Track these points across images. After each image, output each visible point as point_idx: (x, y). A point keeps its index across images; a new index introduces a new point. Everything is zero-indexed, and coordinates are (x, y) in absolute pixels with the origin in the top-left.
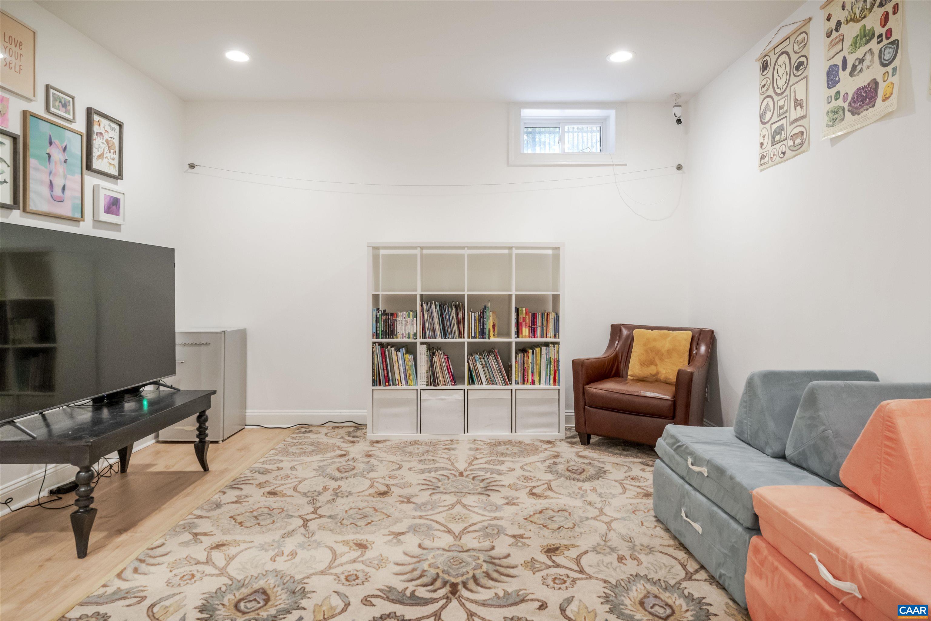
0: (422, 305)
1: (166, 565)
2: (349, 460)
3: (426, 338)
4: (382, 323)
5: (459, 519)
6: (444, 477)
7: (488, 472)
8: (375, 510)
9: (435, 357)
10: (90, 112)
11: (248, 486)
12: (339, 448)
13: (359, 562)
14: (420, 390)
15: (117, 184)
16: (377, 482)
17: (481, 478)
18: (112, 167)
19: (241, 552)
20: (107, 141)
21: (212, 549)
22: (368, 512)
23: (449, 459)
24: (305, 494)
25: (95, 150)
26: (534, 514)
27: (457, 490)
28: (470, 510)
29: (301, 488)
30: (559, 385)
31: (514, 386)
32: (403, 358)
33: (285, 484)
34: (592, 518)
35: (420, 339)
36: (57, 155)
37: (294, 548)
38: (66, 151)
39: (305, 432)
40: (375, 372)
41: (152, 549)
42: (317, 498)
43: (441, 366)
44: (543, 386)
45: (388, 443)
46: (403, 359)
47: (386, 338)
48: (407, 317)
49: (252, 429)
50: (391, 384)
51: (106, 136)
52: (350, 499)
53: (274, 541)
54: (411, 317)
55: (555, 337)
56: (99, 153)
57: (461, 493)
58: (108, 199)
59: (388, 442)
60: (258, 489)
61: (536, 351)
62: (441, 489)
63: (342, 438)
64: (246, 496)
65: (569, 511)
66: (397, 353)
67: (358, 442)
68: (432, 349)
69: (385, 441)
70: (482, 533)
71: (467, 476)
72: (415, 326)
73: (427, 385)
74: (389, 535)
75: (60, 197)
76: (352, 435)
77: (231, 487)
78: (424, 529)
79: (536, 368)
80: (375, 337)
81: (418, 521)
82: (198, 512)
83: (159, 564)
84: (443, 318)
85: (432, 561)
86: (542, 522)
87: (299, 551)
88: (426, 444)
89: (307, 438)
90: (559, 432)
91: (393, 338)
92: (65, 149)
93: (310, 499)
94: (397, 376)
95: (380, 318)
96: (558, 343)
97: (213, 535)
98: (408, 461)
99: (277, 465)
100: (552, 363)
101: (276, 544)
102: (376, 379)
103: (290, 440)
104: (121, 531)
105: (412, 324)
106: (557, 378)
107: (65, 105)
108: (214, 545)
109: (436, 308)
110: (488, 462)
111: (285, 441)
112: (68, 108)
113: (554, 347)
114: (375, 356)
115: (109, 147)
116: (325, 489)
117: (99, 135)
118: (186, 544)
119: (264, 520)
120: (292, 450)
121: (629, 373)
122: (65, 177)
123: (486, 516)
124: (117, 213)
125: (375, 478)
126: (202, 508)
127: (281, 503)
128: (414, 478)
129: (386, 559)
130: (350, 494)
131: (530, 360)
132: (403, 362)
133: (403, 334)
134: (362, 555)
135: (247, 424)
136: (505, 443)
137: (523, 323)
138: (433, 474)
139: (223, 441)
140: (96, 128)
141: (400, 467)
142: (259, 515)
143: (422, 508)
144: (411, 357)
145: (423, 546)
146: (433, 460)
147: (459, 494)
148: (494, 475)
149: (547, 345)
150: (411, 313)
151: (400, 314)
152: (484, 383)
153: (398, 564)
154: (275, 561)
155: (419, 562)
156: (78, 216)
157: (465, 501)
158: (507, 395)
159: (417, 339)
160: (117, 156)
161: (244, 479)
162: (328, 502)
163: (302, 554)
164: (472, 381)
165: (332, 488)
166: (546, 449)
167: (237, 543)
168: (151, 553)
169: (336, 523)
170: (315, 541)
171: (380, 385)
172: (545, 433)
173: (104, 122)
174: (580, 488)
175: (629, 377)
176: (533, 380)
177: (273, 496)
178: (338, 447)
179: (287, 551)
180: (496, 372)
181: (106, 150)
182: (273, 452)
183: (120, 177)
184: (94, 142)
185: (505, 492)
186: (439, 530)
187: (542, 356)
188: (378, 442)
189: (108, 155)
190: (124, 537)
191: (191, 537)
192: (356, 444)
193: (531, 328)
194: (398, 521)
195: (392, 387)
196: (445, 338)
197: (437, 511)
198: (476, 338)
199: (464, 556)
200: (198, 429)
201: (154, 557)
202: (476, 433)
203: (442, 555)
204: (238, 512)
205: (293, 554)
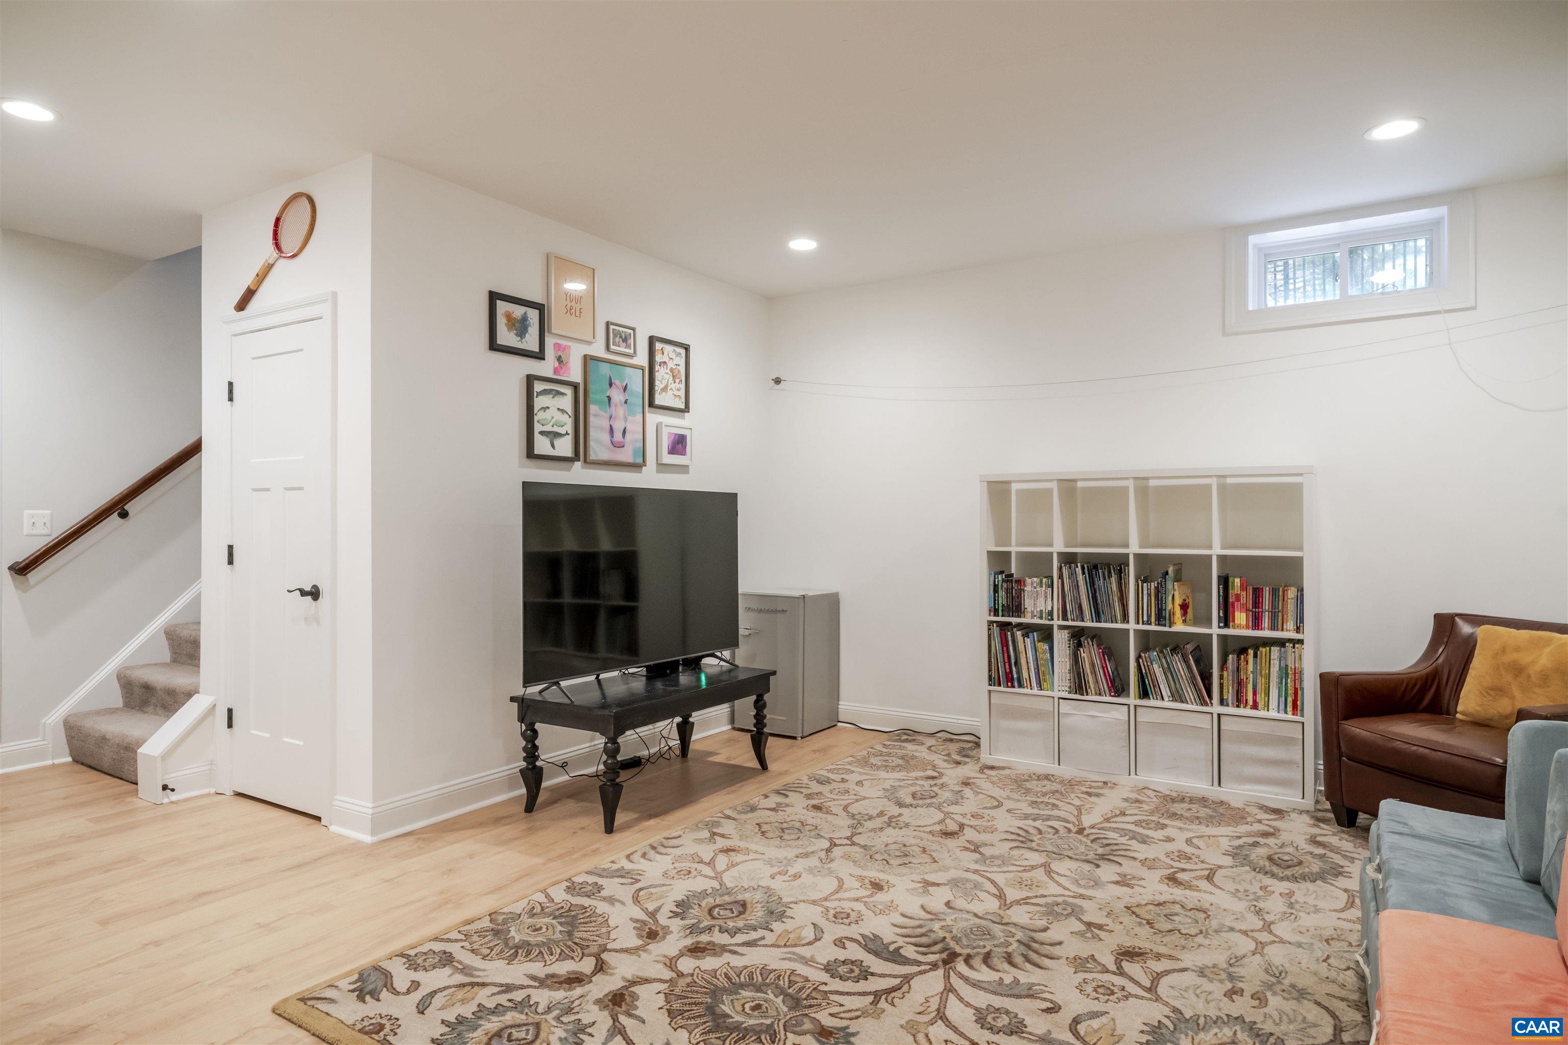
0: (1060, 569)
1: (672, 856)
2: (936, 784)
3: (1068, 620)
4: (1002, 593)
5: (1026, 886)
6: (1050, 830)
7: (1126, 835)
8: (924, 850)
9: (1081, 650)
10: (652, 340)
11: (797, 794)
12: (934, 768)
13: (862, 902)
14: (1059, 698)
15: (684, 418)
16: (952, 819)
17: (1105, 842)
18: (677, 399)
19: (746, 861)
20: (672, 370)
21: (721, 851)
22: (913, 851)
23: (1079, 809)
24: (853, 816)
25: (657, 383)
26: (1146, 904)
27: (1056, 850)
28: (1052, 878)
29: (852, 809)
30: (1302, 716)
31: (1217, 708)
32: (1033, 647)
33: (838, 800)
34: (1240, 931)
35: (1058, 620)
36: (617, 396)
37: (802, 870)
38: (627, 391)
39: (906, 741)
40: (993, 664)
41: (668, 839)
42: (864, 823)
43: (1093, 665)
44: (1273, 714)
45: (1007, 772)
46: (1034, 650)
47: (1009, 616)
48: (1038, 587)
49: (845, 727)
50: (1016, 684)
51: (671, 365)
52: (904, 831)
53: (786, 858)
54: (1044, 586)
55: (1298, 630)
56: (663, 386)
57: (1061, 854)
58: (673, 437)
59: (1008, 770)
60: (805, 799)
61: (1261, 653)
62: (1034, 845)
63: (948, 755)
64: (787, 805)
65: (1209, 913)
66: (1024, 640)
67: (966, 763)
68: (1078, 636)
69: (1004, 768)
70: (1045, 909)
71: (1088, 835)
72: (1049, 600)
73: (1070, 692)
74: (920, 882)
75: (620, 442)
76: (964, 753)
77: (778, 792)
78: (969, 886)
79: (1261, 682)
80: (992, 613)
81: (970, 876)
82: (728, 812)
83: (666, 854)
84: (1095, 590)
85: (950, 923)
86: (1148, 917)
87: (804, 875)
88: (1062, 782)
89: (901, 748)
90: (1303, 798)
91: (1019, 616)
92: (625, 389)
93: (855, 822)
94: (1025, 675)
95: (1000, 587)
96: (1301, 642)
97: (729, 838)
98: (1015, 800)
99: (843, 776)
100: (1290, 676)
101: (785, 862)
102: (993, 676)
103: (879, 747)
104: (651, 816)
105: (1046, 597)
106: (1299, 703)
107: (625, 340)
108: (725, 848)
109: (1083, 573)
110: (1137, 823)
111: (872, 748)
112: (629, 342)
113: (1294, 647)
114: (993, 642)
115: (673, 377)
116: (881, 814)
117: (662, 364)
118: (700, 841)
119: (789, 834)
120: (873, 760)
121: (1459, 709)
122: (626, 419)
123: (1070, 891)
124: (683, 453)
125: (952, 813)
126: (735, 809)
127: (819, 820)
128: (1004, 822)
129: (895, 906)
130: (907, 825)
131: (1250, 667)
132: (1034, 654)
133: (1032, 612)
134: (871, 896)
135: (840, 720)
136: (1192, 800)
137: (1236, 603)
138: (1037, 824)
139: (802, 738)
140: (658, 358)
141: (1000, 805)
142: (788, 828)
143: (987, 862)
144: (1046, 647)
145: (951, 905)
146: (1054, 805)
147: (1054, 855)
148: (1133, 843)
149: (1281, 643)
150: (1044, 580)
151: (1029, 581)
152: (1166, 699)
153: (904, 916)
154: (773, 878)
155: (932, 920)
156: (640, 460)
157: (1055, 866)
158: (1204, 722)
159: (1053, 620)
160: (683, 386)
161: (796, 785)
162: (874, 830)
163: (806, 878)
164: (1144, 694)
165: (889, 814)
166: (1260, 821)
167: (747, 851)
168: (665, 842)
169: (866, 855)
170: (829, 869)
171: (999, 685)
172: (1276, 795)
173: (668, 348)
174: (1263, 888)
175: (1458, 716)
176: (1255, 702)
177: (815, 811)
178: (934, 766)
179: (792, 871)
180: (1186, 682)
181: (671, 381)
182: (850, 759)
183: (687, 410)
184: (657, 374)
185: (1128, 867)
186: (988, 892)
187: (1272, 662)
188: (992, 768)
189: (673, 386)
190: (652, 822)
191: (708, 835)
192: (961, 767)
193: (1251, 613)
194: (946, 869)
195: (1017, 690)
196: (1099, 621)
197: (1005, 869)
198: (1150, 624)
199: (996, 929)
200: (755, 717)
201: (665, 847)
202: (1145, 777)
203: (967, 920)
204: (768, 820)
205: (797, 876)
